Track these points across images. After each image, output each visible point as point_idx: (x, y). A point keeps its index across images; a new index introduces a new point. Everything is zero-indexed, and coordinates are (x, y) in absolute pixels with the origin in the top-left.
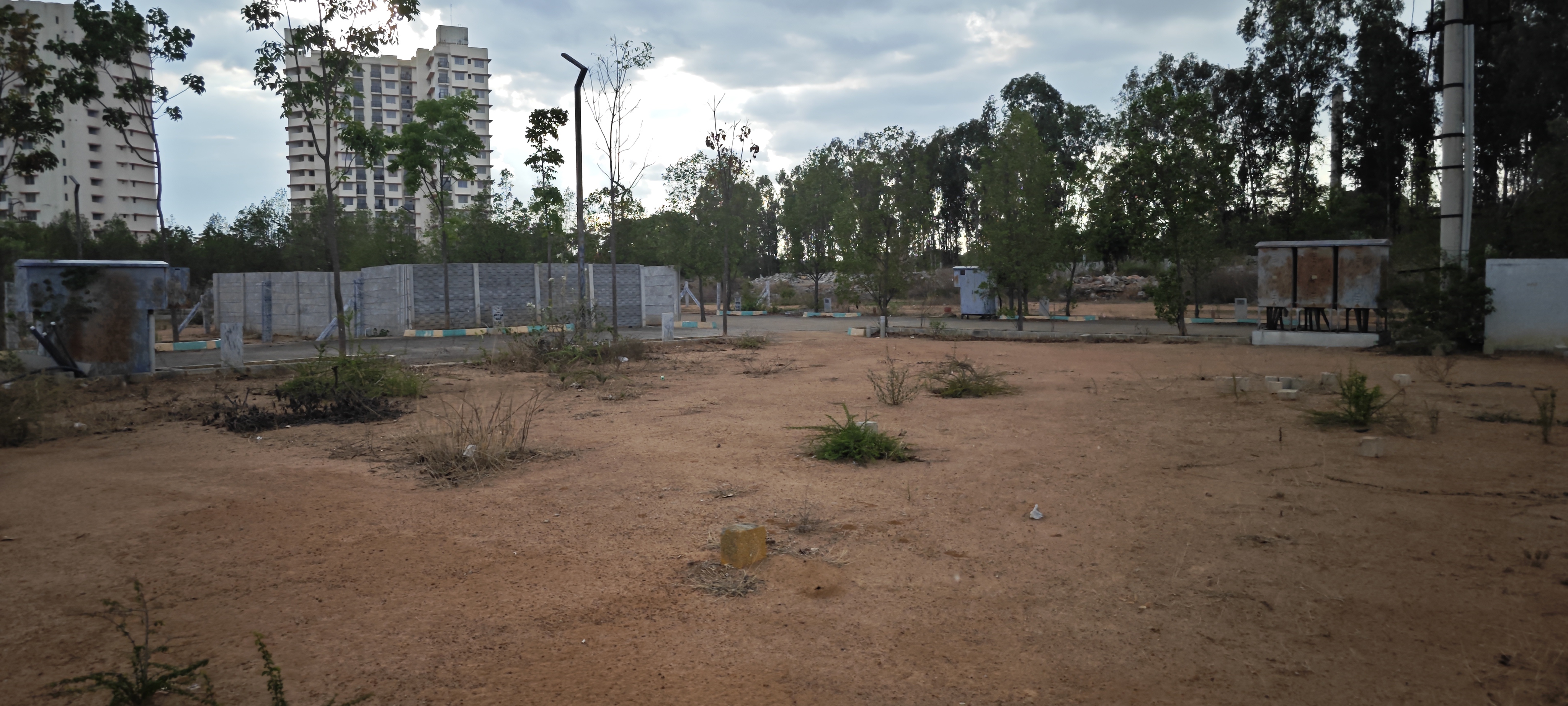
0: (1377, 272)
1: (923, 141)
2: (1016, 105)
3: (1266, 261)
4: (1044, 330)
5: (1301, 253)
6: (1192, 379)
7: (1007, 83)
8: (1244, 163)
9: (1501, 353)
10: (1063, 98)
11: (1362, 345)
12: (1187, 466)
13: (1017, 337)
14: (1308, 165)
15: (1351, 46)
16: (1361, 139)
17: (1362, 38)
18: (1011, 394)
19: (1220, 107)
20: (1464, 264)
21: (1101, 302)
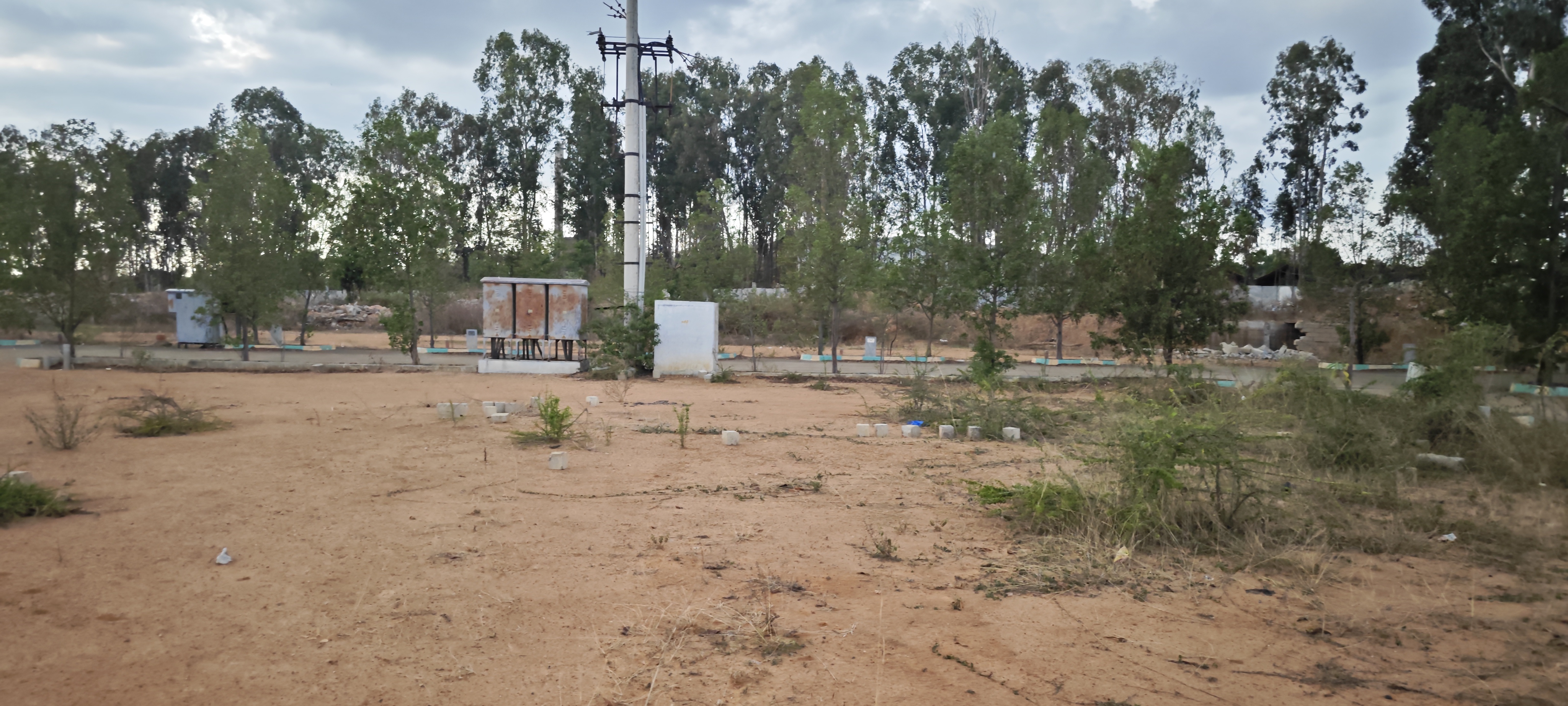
0: (578, 308)
1: (133, 144)
2: (250, 118)
3: (489, 296)
4: (272, 360)
5: (519, 289)
6: (418, 407)
7: (240, 92)
8: (480, 203)
9: (664, 377)
10: (303, 118)
11: (568, 372)
12: (398, 492)
13: (242, 367)
14: (534, 211)
15: (566, 109)
16: (575, 194)
17: (576, 104)
18: (222, 429)
19: (458, 150)
20: (641, 304)
21: (342, 331)
